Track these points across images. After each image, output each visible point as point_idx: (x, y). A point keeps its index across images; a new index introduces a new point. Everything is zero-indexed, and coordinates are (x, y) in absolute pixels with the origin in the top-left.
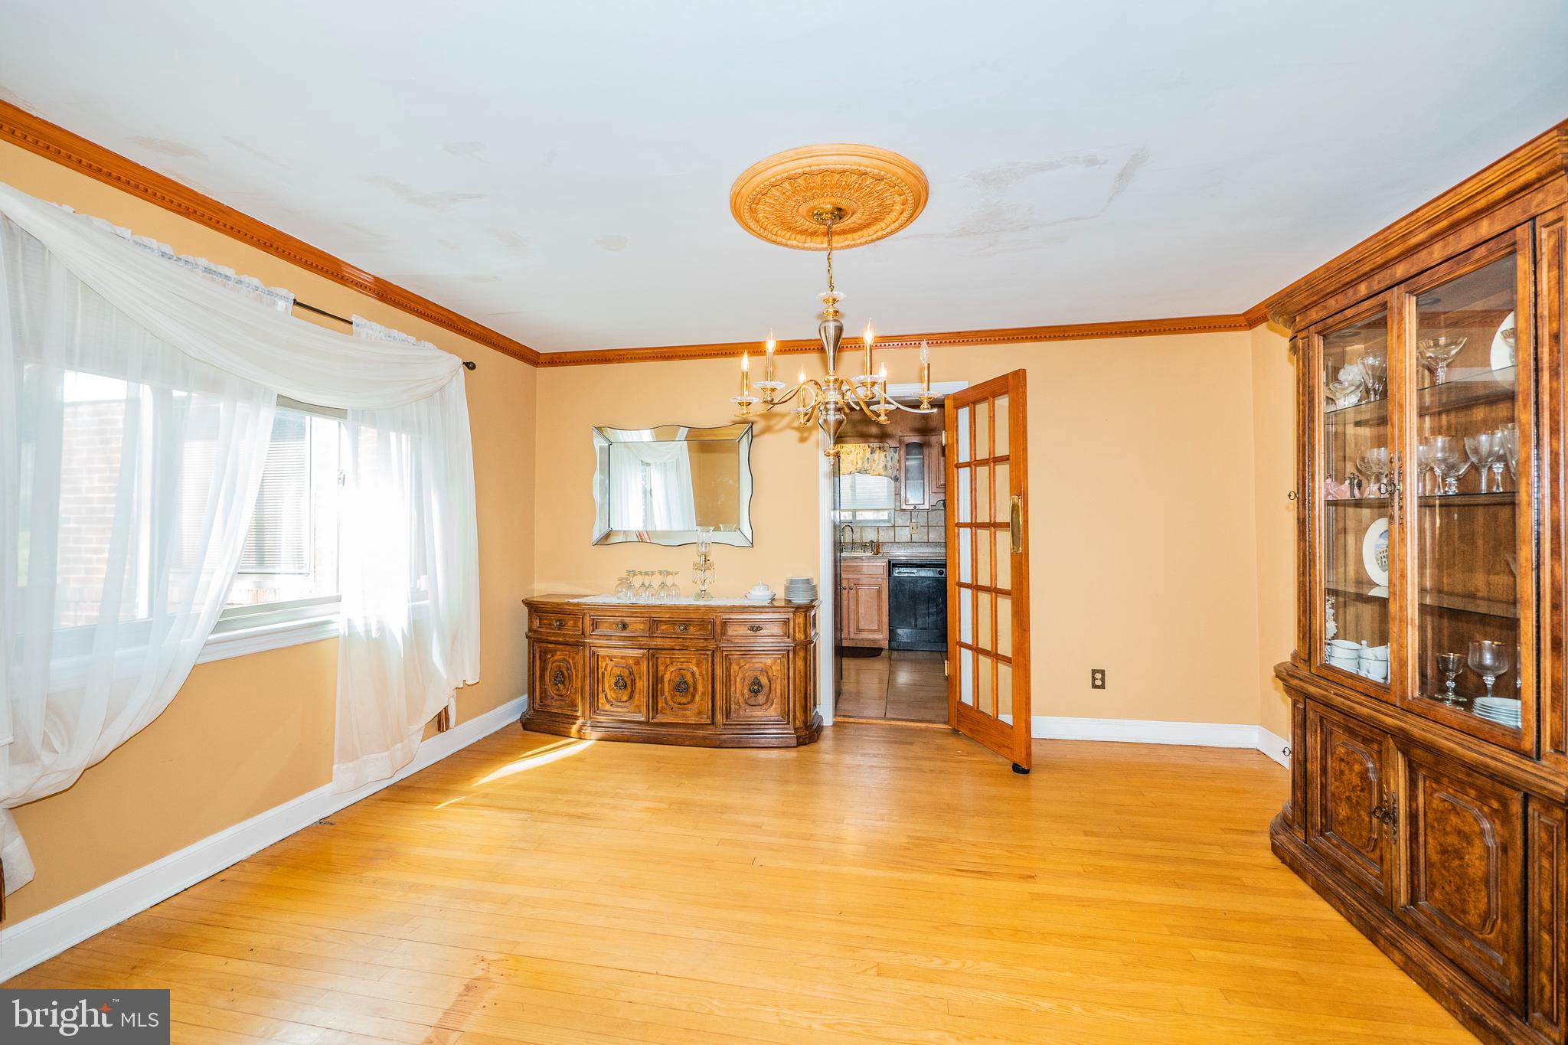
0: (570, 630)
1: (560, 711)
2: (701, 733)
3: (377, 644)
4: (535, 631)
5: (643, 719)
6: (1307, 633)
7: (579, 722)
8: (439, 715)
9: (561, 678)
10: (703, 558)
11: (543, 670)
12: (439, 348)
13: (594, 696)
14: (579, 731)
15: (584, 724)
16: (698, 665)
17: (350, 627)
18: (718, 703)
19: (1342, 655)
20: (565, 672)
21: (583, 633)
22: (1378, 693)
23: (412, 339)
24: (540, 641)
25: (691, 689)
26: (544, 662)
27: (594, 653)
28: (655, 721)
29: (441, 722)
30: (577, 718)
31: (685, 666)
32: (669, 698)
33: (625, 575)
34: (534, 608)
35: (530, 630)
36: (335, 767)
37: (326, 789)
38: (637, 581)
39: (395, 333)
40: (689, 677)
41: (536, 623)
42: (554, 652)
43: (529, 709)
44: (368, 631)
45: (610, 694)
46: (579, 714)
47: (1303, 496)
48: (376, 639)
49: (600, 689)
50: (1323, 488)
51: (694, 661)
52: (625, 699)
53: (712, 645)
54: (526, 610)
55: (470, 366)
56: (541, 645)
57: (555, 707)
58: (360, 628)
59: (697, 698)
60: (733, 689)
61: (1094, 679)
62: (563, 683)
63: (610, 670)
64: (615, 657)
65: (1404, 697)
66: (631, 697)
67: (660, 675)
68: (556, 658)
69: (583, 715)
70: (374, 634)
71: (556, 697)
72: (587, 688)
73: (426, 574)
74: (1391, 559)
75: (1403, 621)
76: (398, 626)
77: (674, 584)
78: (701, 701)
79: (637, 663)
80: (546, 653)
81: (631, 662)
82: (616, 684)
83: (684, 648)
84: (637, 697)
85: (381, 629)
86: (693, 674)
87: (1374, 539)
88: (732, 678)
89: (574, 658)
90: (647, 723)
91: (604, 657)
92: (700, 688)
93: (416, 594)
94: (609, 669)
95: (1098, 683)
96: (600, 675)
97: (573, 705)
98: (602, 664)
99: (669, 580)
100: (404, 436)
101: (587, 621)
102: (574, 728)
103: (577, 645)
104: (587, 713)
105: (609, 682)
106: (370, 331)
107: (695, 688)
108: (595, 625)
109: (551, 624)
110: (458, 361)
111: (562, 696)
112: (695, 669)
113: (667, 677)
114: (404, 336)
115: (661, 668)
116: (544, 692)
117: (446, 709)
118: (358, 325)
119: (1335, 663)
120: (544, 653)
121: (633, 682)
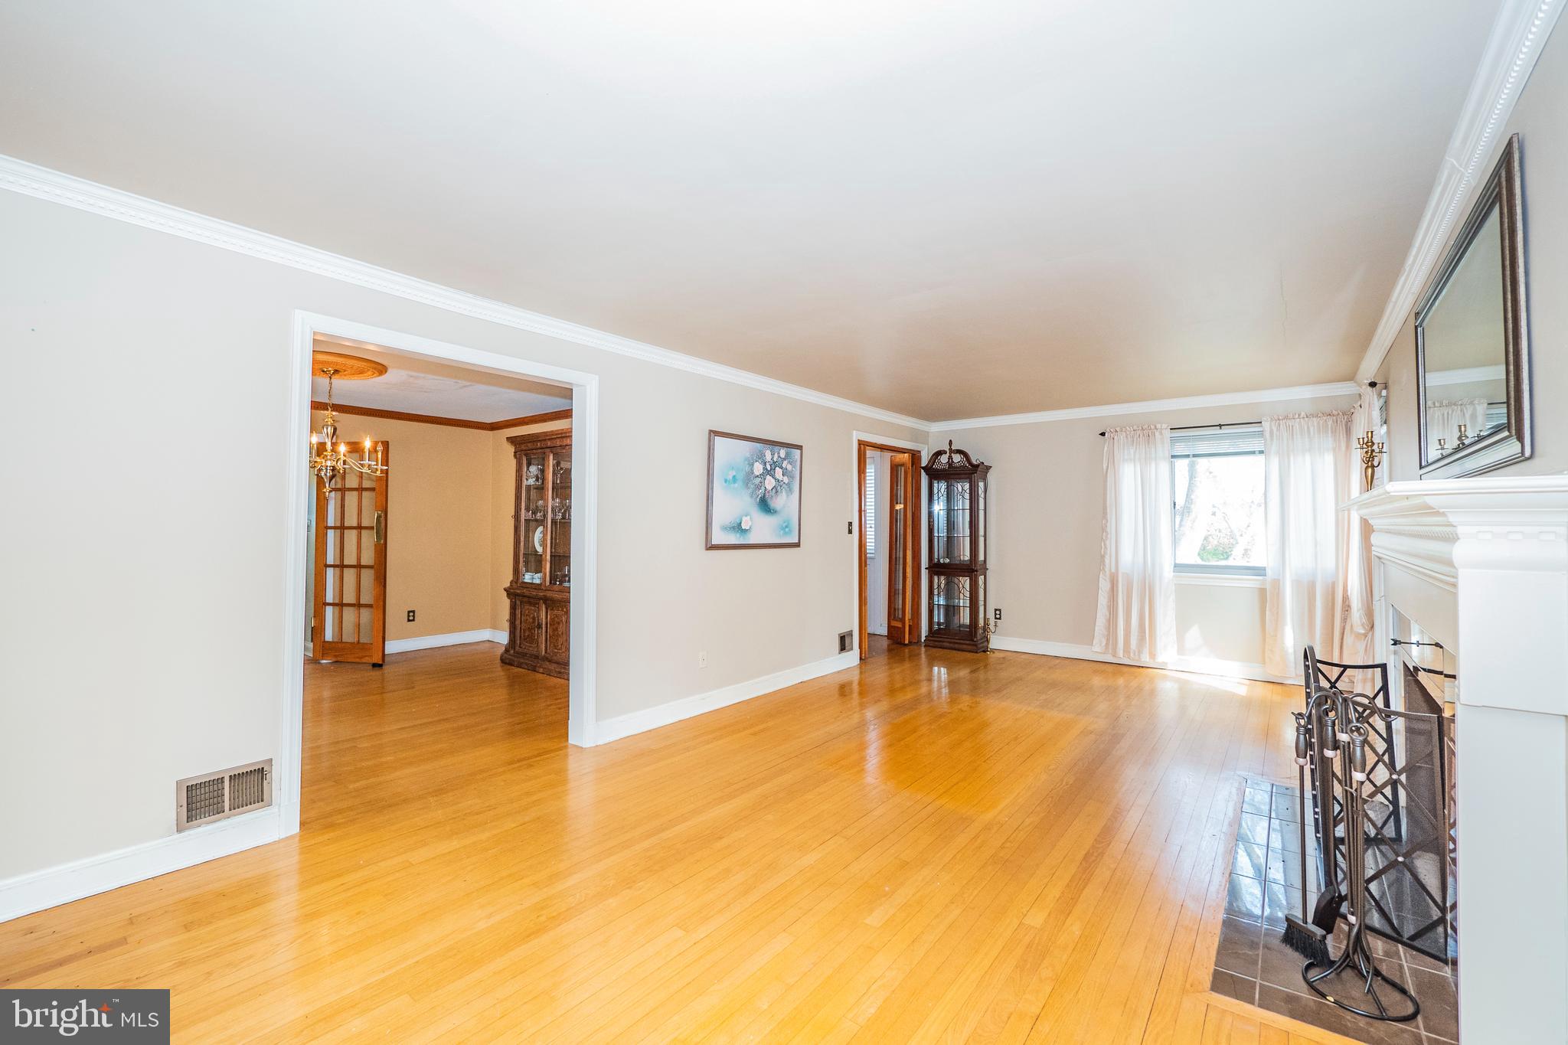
6: (516, 571)
19: (528, 578)
22: (537, 587)
47: (517, 517)
50: (524, 515)
61: (409, 616)
65: (545, 586)
74: (543, 543)
75: (546, 560)
87: (538, 535)
95: (411, 618)
119: (526, 581)
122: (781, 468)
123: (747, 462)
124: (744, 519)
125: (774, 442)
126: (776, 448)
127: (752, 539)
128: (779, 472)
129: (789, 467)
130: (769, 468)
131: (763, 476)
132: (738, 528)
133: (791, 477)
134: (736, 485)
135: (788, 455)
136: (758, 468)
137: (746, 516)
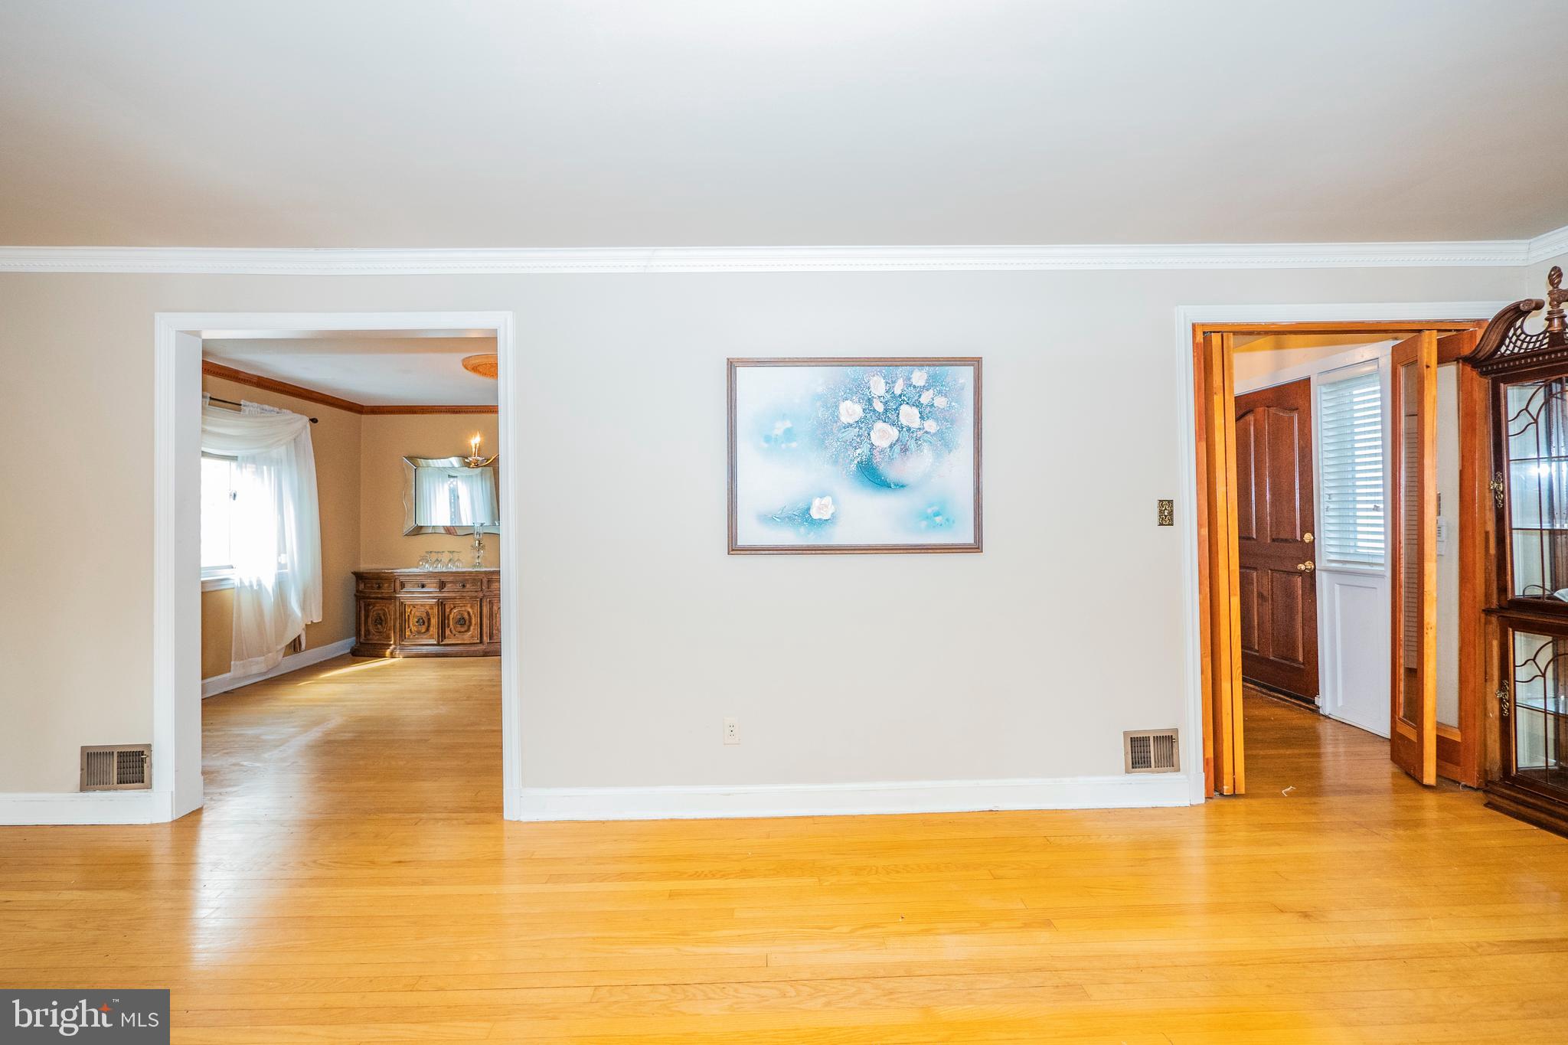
0: (386, 590)
1: (379, 642)
2: (473, 648)
3: (258, 592)
4: (361, 592)
5: (435, 643)
7: (391, 647)
8: (295, 640)
9: (380, 621)
10: (477, 542)
11: (367, 617)
12: (294, 412)
13: (402, 631)
14: (391, 653)
15: (395, 648)
16: (471, 607)
17: (241, 582)
18: (484, 631)
20: (383, 617)
21: (395, 591)
23: (277, 409)
24: (364, 598)
25: (467, 622)
26: (367, 612)
27: (402, 603)
28: (443, 643)
29: (295, 646)
30: (390, 645)
31: (463, 609)
32: (452, 629)
33: (425, 554)
34: (359, 577)
35: (357, 591)
36: (232, 663)
37: (227, 675)
38: (434, 557)
39: (266, 407)
40: (466, 616)
41: (362, 586)
42: (374, 605)
43: (357, 643)
44: (251, 586)
45: (414, 629)
46: (392, 643)
48: (256, 590)
49: (407, 626)
51: (469, 605)
52: (423, 631)
53: (481, 595)
54: (354, 577)
55: (314, 421)
56: (366, 600)
57: (375, 639)
58: (247, 584)
59: (472, 628)
60: (494, 621)
62: (381, 624)
63: (414, 615)
64: (417, 605)
66: (428, 630)
67: (447, 614)
68: (376, 608)
69: (395, 644)
70: (255, 588)
71: (376, 634)
72: (398, 625)
73: (285, 553)
76: (269, 584)
77: (458, 560)
78: (474, 630)
79: (431, 607)
80: (369, 605)
81: (427, 608)
82: (417, 622)
83: (463, 598)
84: (431, 629)
85: (259, 584)
86: (469, 613)
88: (494, 615)
89: (388, 608)
90: (438, 645)
91: (409, 606)
92: (473, 622)
93: (281, 566)
94: (413, 613)
96: (407, 617)
97: (388, 638)
98: (408, 610)
99: (456, 556)
100: (272, 469)
101: (398, 584)
102: (388, 652)
103: (391, 598)
104: (398, 641)
105: (413, 621)
106: (251, 409)
107: (470, 622)
108: (403, 585)
109: (372, 587)
110: (306, 419)
111: (380, 632)
112: (470, 610)
113: (451, 616)
114: (272, 408)
115: (448, 610)
116: (367, 632)
117: (299, 636)
118: (244, 406)
120: (367, 605)
121: (429, 620)
122: (917, 404)
123: (819, 404)
124: (817, 502)
125: (894, 359)
126: (901, 371)
127: (839, 536)
128: (909, 415)
129: (940, 402)
130: (879, 407)
131: (864, 424)
132: (804, 517)
133: (947, 419)
134: (794, 445)
135: (932, 383)
136: (851, 411)
137: (822, 497)
